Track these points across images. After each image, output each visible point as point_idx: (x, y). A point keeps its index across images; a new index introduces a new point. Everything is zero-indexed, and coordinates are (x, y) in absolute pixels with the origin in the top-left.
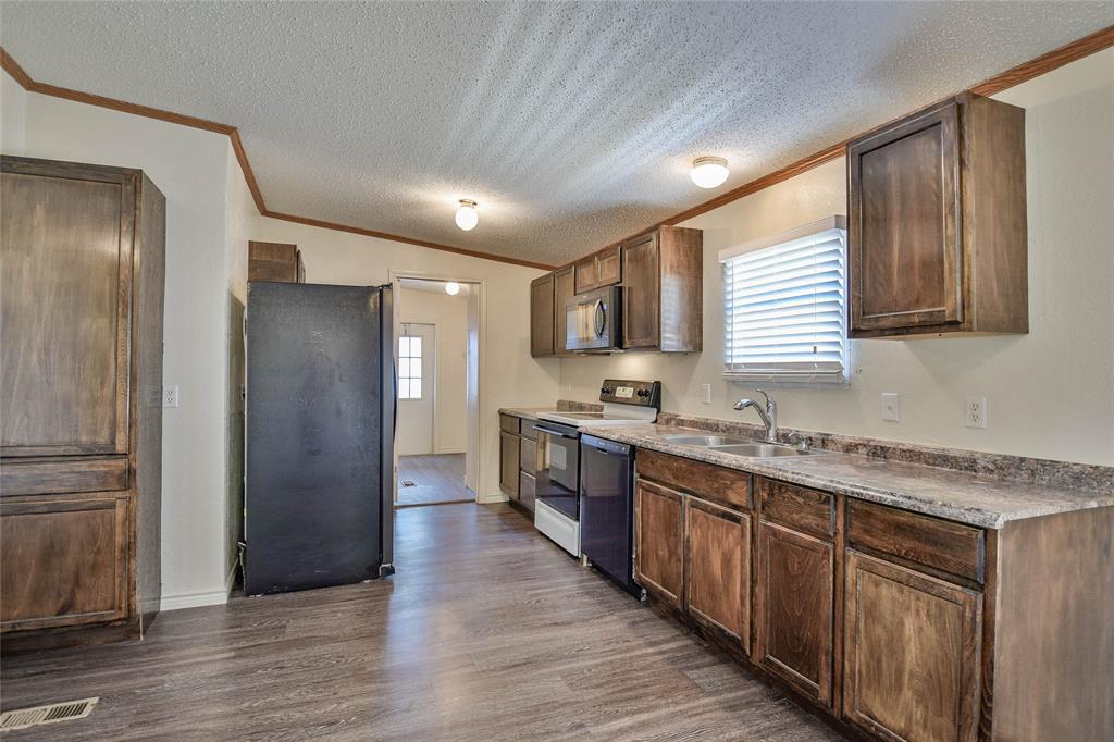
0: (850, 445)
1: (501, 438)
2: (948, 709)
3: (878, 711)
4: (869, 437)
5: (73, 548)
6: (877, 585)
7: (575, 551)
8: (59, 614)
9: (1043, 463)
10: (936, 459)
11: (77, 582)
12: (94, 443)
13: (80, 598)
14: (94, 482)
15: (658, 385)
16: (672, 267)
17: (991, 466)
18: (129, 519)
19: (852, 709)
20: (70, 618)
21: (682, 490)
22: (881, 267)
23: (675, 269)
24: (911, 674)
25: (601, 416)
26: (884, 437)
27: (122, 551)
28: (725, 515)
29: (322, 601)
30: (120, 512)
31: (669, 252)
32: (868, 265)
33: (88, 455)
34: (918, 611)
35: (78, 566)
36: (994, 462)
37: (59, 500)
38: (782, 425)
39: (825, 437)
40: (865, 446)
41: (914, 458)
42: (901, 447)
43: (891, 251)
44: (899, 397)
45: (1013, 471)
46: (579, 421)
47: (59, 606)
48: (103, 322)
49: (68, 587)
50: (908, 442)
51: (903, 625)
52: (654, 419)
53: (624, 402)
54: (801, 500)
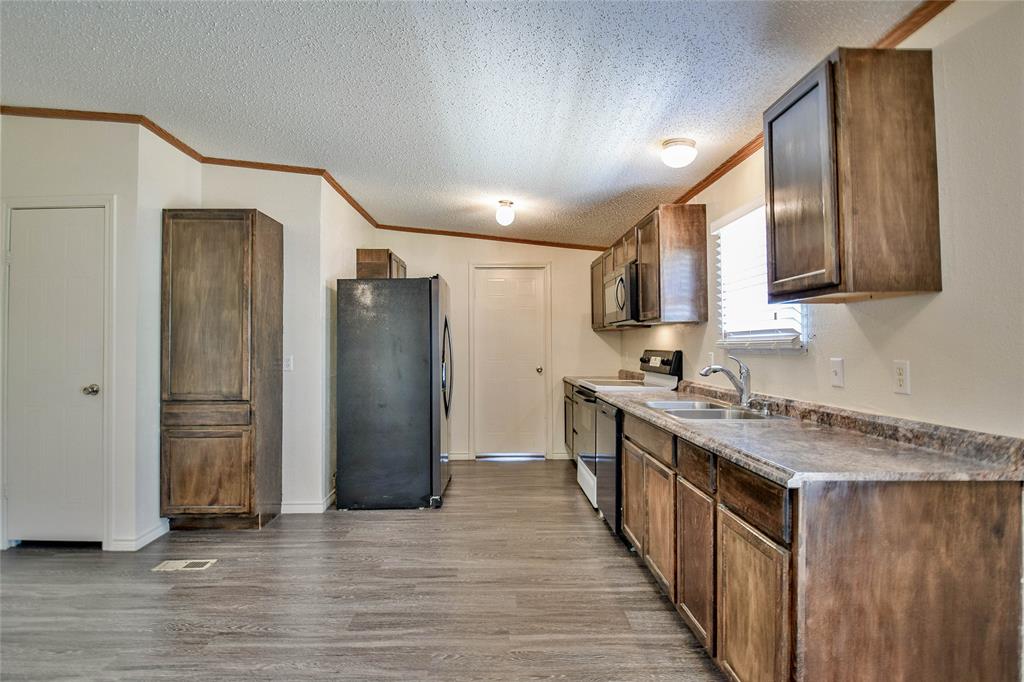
0: (806, 411)
1: (565, 403)
4: (821, 404)
5: (218, 462)
6: (734, 541)
7: (595, 503)
8: (210, 505)
10: (867, 427)
11: (220, 485)
12: (230, 392)
13: (222, 496)
14: (229, 419)
15: (679, 355)
16: (671, 243)
18: (251, 445)
19: (721, 658)
20: (215, 509)
21: (641, 449)
23: (675, 244)
24: (752, 627)
25: (643, 384)
26: (833, 404)
27: (246, 466)
28: (661, 473)
29: (382, 518)
30: (245, 440)
31: (668, 229)
33: (226, 401)
34: (755, 567)
35: (220, 474)
36: (913, 431)
37: (211, 430)
39: (788, 403)
40: (816, 412)
41: (852, 425)
42: (842, 414)
44: (843, 361)
46: (597, 386)
47: (210, 500)
48: (235, 313)
49: (215, 487)
51: (748, 580)
52: (675, 386)
53: (654, 370)
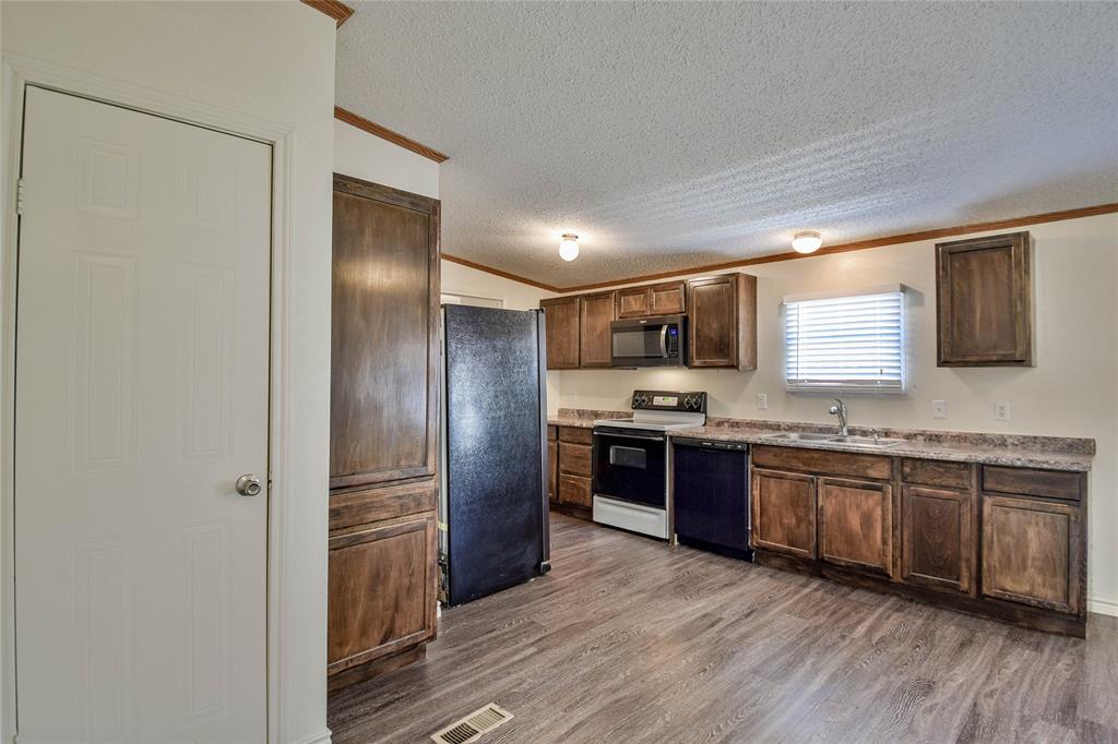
0: (910, 435)
2: (1060, 573)
3: (1009, 585)
6: (1007, 513)
7: (664, 535)
8: (382, 643)
9: (1049, 439)
11: (397, 608)
13: (398, 623)
14: (411, 504)
17: (1016, 442)
18: (435, 538)
19: (989, 589)
20: (391, 645)
21: (810, 473)
22: (967, 325)
23: (745, 306)
24: (1034, 559)
28: (864, 487)
32: (955, 322)
34: (1037, 524)
35: (397, 591)
36: (1018, 440)
37: (384, 527)
38: (852, 423)
39: (888, 431)
40: (922, 435)
43: (974, 317)
44: (946, 403)
45: (1031, 444)
47: (382, 635)
49: (390, 613)
50: (955, 430)
51: (1026, 532)
52: (703, 422)
53: (670, 409)
54: (941, 470)
